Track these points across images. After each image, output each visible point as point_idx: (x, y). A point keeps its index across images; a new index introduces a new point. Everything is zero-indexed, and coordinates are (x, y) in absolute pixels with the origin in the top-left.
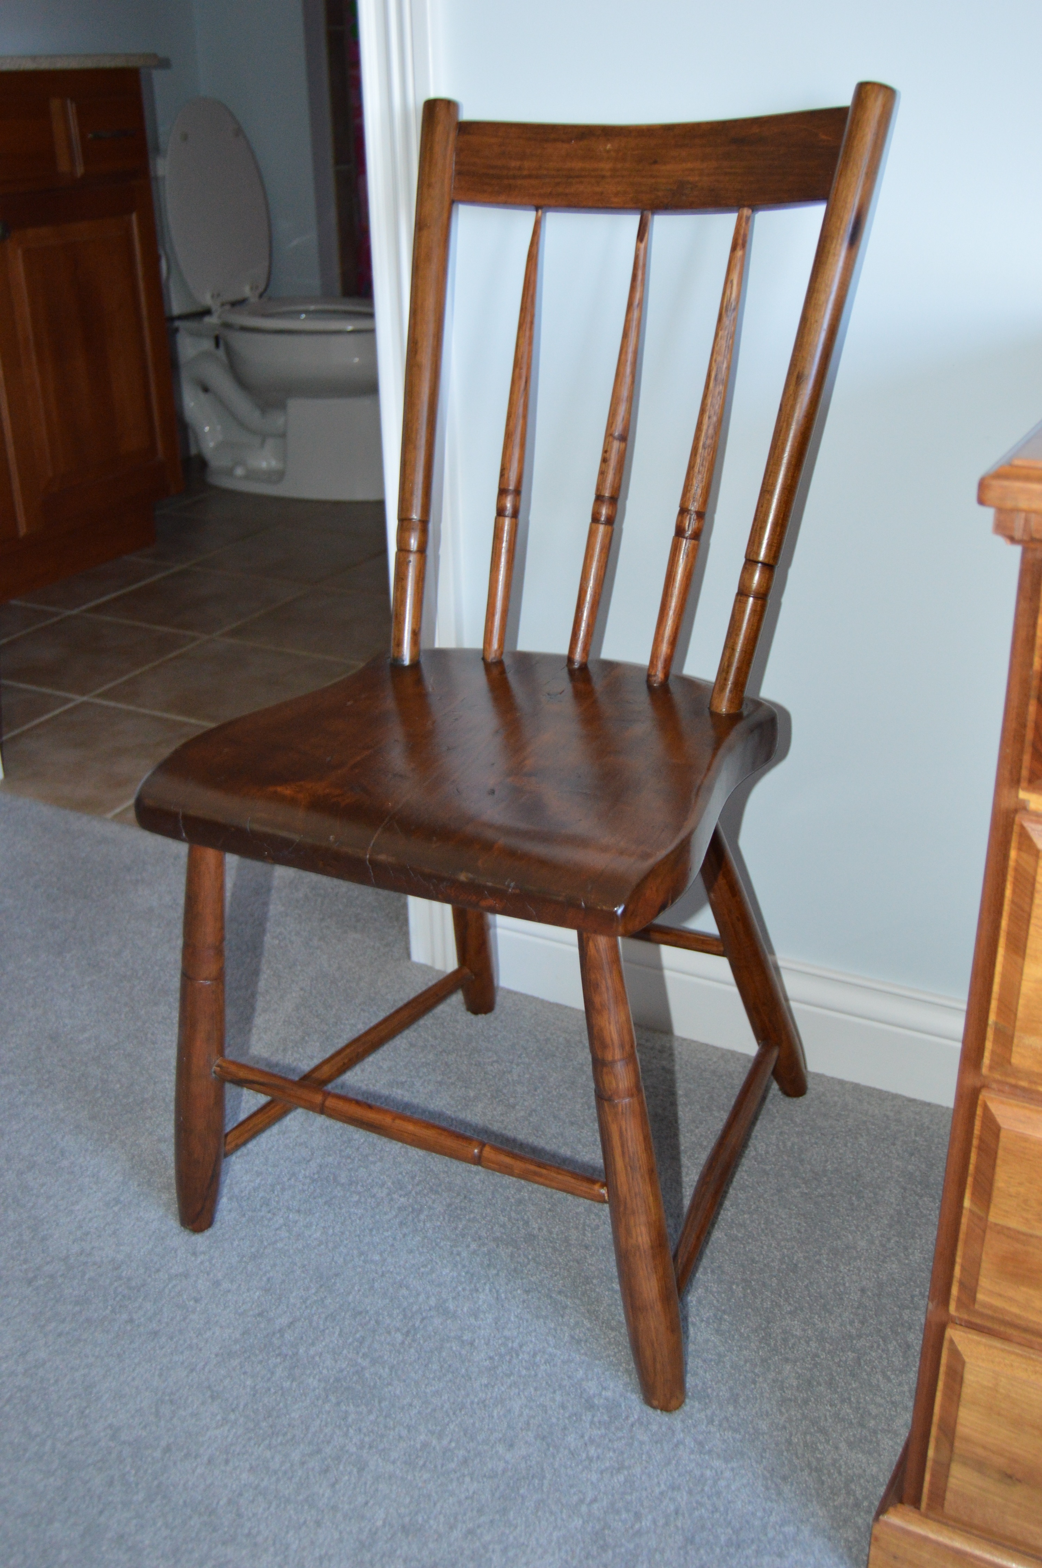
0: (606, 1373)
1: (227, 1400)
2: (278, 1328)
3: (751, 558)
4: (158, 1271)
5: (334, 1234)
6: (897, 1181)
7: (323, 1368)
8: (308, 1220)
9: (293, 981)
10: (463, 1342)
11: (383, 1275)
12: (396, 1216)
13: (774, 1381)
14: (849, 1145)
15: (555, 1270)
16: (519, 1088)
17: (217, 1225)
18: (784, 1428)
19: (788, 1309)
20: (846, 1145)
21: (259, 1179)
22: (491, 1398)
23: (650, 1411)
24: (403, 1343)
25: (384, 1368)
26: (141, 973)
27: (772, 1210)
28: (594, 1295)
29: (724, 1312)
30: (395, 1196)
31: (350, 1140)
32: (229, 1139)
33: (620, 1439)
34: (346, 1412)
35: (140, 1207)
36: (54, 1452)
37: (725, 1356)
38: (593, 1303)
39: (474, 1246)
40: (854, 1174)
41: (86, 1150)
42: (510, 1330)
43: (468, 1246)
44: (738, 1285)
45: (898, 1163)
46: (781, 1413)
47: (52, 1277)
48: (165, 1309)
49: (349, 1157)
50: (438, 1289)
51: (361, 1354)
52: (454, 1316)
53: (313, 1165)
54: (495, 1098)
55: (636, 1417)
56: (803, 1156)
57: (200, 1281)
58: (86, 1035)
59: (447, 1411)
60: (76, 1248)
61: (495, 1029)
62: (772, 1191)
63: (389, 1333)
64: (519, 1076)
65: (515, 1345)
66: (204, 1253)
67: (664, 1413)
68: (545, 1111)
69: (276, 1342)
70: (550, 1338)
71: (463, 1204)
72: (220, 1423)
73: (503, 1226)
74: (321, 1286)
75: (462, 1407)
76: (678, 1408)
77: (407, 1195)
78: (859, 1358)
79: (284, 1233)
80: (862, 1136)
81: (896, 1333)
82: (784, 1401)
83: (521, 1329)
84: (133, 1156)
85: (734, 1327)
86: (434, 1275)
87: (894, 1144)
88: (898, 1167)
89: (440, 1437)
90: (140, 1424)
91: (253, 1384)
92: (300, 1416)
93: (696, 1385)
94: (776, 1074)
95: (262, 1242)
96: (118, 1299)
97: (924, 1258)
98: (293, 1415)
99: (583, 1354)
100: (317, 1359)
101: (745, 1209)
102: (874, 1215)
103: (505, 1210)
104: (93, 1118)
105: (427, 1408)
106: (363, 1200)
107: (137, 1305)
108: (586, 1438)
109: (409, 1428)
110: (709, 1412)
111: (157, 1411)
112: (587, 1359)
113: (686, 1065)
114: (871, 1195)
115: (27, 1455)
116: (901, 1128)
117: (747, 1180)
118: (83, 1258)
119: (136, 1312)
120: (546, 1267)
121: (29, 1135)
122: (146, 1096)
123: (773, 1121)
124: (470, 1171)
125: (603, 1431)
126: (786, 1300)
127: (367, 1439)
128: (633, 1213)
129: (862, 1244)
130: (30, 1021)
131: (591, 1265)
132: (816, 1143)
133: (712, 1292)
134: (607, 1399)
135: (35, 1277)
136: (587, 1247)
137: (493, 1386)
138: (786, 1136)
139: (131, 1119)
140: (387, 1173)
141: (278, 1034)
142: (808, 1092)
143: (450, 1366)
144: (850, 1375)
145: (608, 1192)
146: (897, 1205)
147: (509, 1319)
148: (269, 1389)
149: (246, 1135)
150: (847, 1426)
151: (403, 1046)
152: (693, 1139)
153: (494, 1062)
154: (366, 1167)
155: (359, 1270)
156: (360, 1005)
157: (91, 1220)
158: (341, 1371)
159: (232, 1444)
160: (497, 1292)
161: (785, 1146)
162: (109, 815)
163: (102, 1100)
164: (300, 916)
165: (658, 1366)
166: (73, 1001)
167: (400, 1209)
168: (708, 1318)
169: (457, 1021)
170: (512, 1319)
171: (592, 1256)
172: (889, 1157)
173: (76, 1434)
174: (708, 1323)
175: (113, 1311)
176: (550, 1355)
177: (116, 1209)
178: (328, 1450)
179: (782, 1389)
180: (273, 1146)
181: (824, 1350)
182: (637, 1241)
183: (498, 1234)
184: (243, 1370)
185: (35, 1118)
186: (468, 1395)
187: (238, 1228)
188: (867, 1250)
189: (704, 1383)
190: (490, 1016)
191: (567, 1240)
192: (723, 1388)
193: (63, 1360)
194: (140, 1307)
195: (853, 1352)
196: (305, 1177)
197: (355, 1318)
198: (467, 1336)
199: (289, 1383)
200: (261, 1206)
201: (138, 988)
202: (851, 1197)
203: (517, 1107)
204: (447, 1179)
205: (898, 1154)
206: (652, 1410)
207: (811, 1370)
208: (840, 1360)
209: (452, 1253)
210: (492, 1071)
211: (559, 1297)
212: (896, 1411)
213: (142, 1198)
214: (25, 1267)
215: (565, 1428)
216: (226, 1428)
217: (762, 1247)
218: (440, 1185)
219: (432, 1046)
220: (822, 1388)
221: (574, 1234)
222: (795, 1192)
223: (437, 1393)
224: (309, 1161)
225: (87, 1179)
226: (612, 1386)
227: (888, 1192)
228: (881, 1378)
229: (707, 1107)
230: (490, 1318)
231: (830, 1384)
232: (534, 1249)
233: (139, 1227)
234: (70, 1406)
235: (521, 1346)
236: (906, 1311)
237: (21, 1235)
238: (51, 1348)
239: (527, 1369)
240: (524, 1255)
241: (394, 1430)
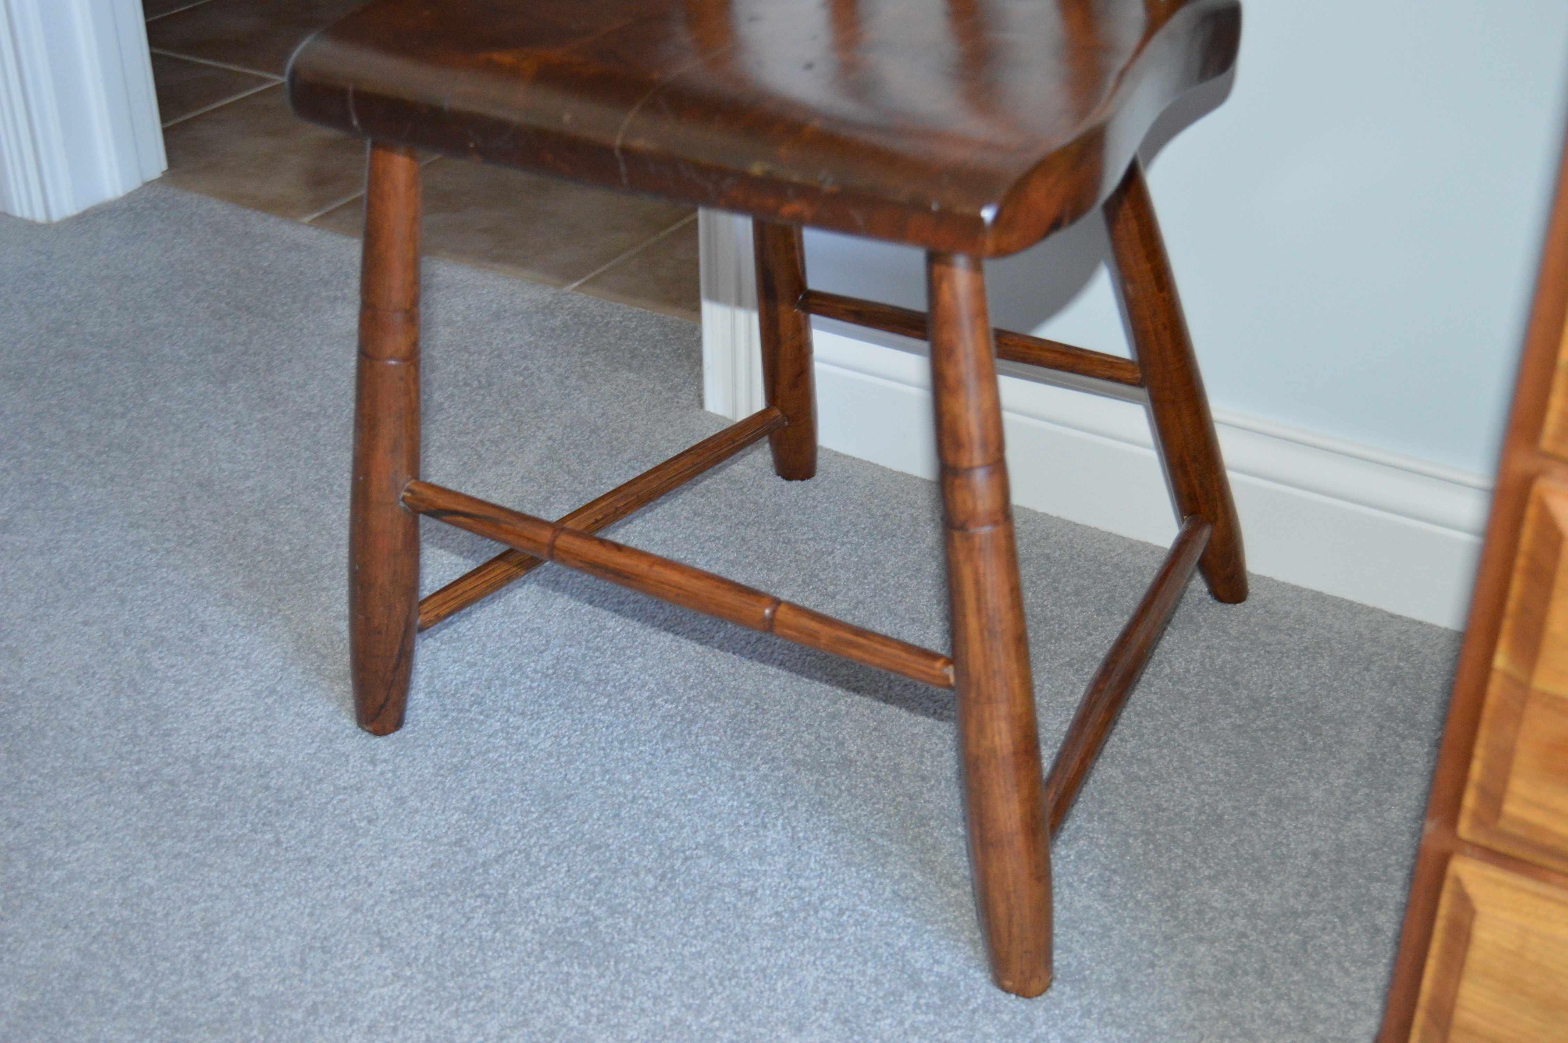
0: (941, 942)
1: (402, 950)
2: (481, 861)
4: (320, 781)
5: (569, 745)
6: (1370, 717)
7: (540, 915)
8: (534, 725)
9: (539, 428)
10: (740, 891)
11: (634, 800)
12: (657, 727)
13: (1180, 965)
14: (1304, 667)
15: (877, 806)
16: (842, 573)
17: (408, 727)
18: (1192, 1027)
19: (1207, 873)
20: (1299, 668)
21: (471, 671)
22: (775, 966)
23: (1001, 995)
24: (655, 888)
25: (625, 919)
26: (330, 411)
27: (1190, 745)
28: (930, 841)
29: (1115, 871)
30: (659, 701)
31: (601, 628)
32: (426, 608)
33: (956, 1028)
34: (568, 974)
35: (303, 700)
36: (153, 1005)
37: (1112, 929)
38: (928, 850)
39: (764, 769)
40: (1309, 705)
41: (236, 626)
42: (808, 879)
43: (756, 769)
44: (1136, 839)
45: (1373, 694)
46: (1190, 1009)
47: (172, 783)
48: (326, 831)
49: (598, 649)
50: (710, 823)
51: (594, 901)
52: (731, 858)
53: (548, 658)
54: (809, 585)
55: (979, 1001)
56: (1237, 678)
57: (377, 797)
58: (249, 483)
59: (710, 980)
60: (209, 747)
61: (814, 499)
62: (1191, 721)
63: (637, 875)
64: (843, 558)
65: (814, 899)
66: (385, 761)
67: (1021, 999)
68: (876, 603)
69: (477, 879)
70: (864, 892)
71: (753, 716)
72: (389, 980)
73: (808, 746)
74: (546, 810)
75: (734, 974)
76: (1040, 994)
77: (676, 701)
78: (1305, 943)
79: (500, 741)
80: (1322, 656)
81: (1361, 913)
82: (1195, 991)
83: (824, 879)
84: (300, 635)
85: (1128, 892)
86: (705, 804)
87: (1367, 669)
88: (1373, 698)
89: (699, 1012)
90: (276, 976)
91: (440, 932)
92: (503, 977)
93: (1069, 965)
94: (1204, 566)
95: (468, 751)
96: (260, 815)
97: (1405, 818)
98: (493, 974)
99: (909, 916)
100: (533, 903)
101: (1153, 740)
102: (1335, 757)
103: (812, 726)
104: (250, 586)
105: (682, 975)
106: (613, 704)
107: (287, 823)
108: (907, 1024)
109: (656, 999)
110: (1085, 1002)
111: (303, 960)
112: (914, 922)
113: (1079, 556)
114: (1332, 733)
115: (116, 1009)
116: (1379, 650)
117: (1156, 704)
118: (218, 761)
119: (285, 833)
120: (865, 801)
121: (159, 604)
122: (324, 562)
123: (1197, 631)
124: (766, 674)
125: (932, 1017)
126: (1204, 861)
127: (594, 1011)
128: (990, 700)
129: (1317, 794)
130: (174, 464)
131: (928, 801)
132: (1256, 662)
133: (1098, 846)
134: (939, 975)
135: (150, 782)
136: (923, 778)
137: (778, 951)
138: (1215, 652)
139: (300, 590)
140: (651, 672)
141: (512, 492)
142: (1249, 597)
143: (719, 921)
144: (1291, 963)
145: (956, 673)
146: (1371, 747)
147: (808, 864)
148: (462, 939)
149: (452, 604)
150: (1283, 1030)
151: (685, 514)
152: (1083, 648)
153: (809, 539)
154: (622, 664)
155: (600, 792)
156: (629, 461)
157: (233, 713)
158: (567, 920)
159: (403, 1008)
160: (793, 828)
161: (1212, 664)
162: (306, 218)
163: (263, 564)
164: (555, 348)
165: (1016, 930)
166: (234, 441)
167: (664, 718)
168: (1091, 879)
169: (762, 487)
170: (812, 865)
171: (931, 789)
172: (1361, 686)
173: (186, 985)
174: (1090, 887)
175: (254, 830)
176: (863, 913)
177: (270, 701)
178: (539, 1022)
179: (1192, 976)
180: (494, 631)
181: (1254, 928)
182: (993, 742)
183: (801, 757)
184: (427, 913)
185: (170, 583)
186: (742, 960)
187: (436, 732)
188: (1323, 803)
189: (1080, 963)
190: (809, 483)
191: (896, 768)
192: (1108, 971)
193: (178, 889)
194: (291, 827)
195: (1297, 933)
196: (535, 671)
197: (590, 854)
198: (747, 884)
199: (490, 932)
200: (471, 706)
201: (326, 428)
202: (1303, 734)
203: (838, 597)
204: (733, 683)
205: (1374, 682)
206: (1004, 993)
207: (1234, 953)
208: (1278, 944)
209: (733, 777)
210: (804, 550)
211: (880, 841)
212: (1355, 1014)
213: (306, 688)
214: (136, 768)
215: (877, 1011)
216: (398, 985)
217: (1174, 791)
218: (723, 690)
219: (725, 516)
220: (1250, 979)
221: (907, 762)
222: (1224, 723)
223: (699, 955)
224: (542, 652)
225: (234, 662)
226: (948, 957)
227: (1356, 730)
228: (1335, 971)
229: (1106, 609)
230: (780, 862)
231: (1263, 973)
232: (849, 777)
233: (299, 724)
234: (182, 949)
235: (822, 902)
236: (1374, 884)
237: (135, 728)
238: (162, 873)
239: (829, 931)
240: (835, 786)
241: (634, 1000)
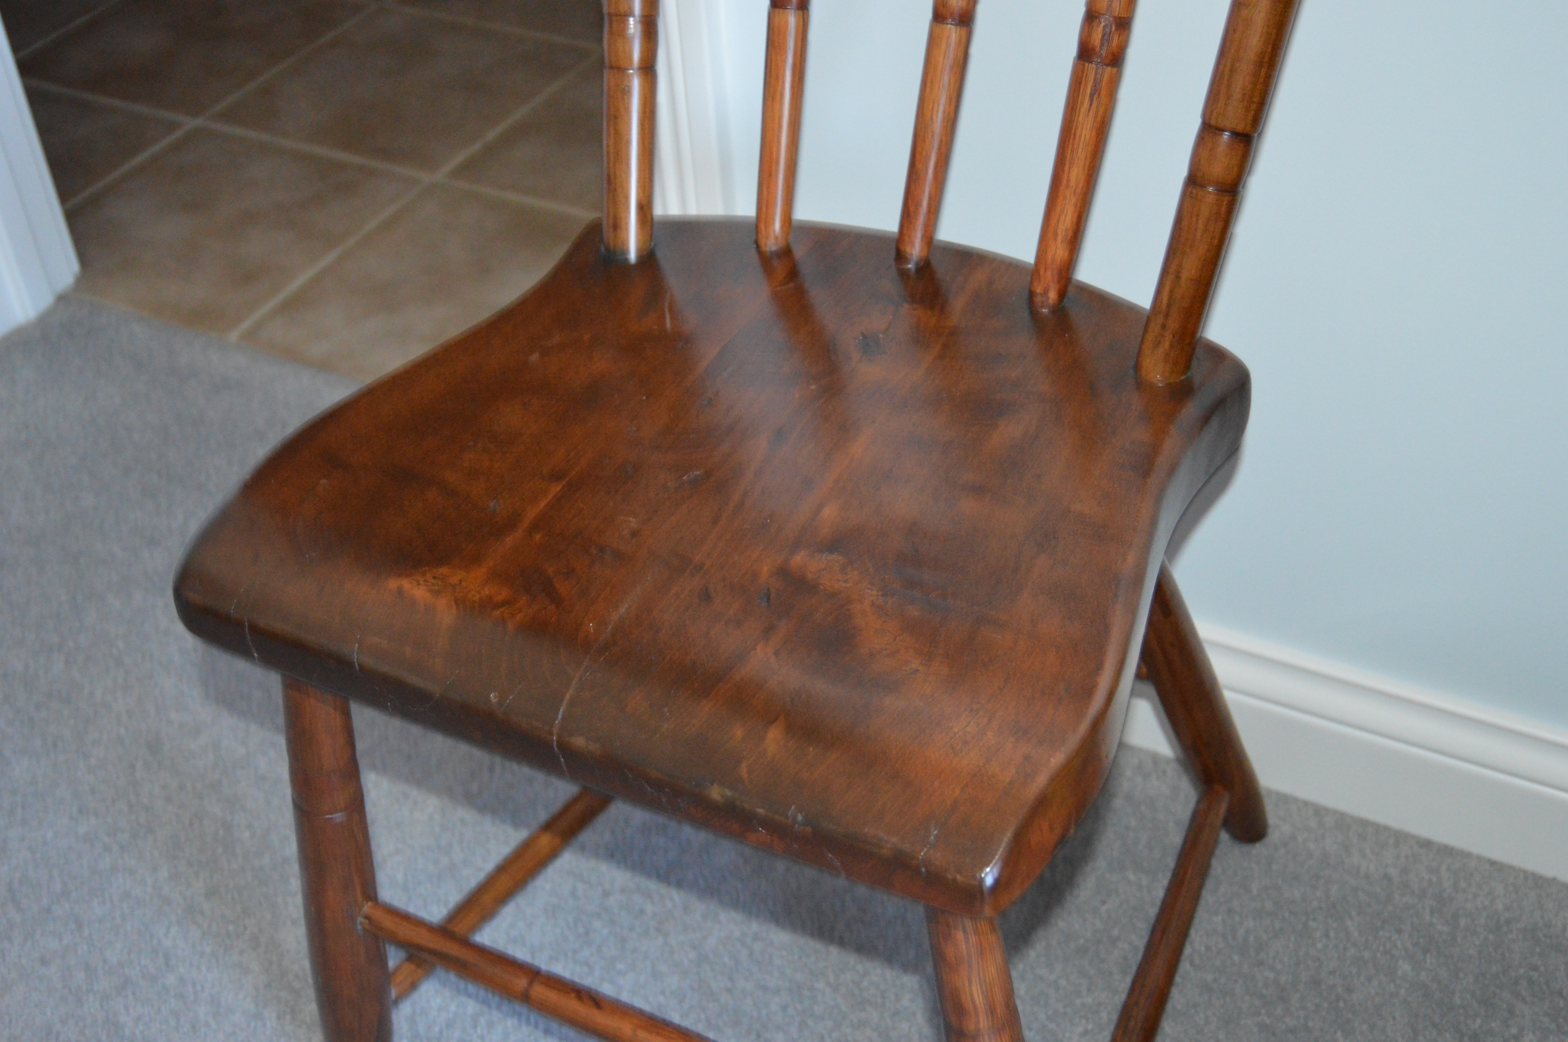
3: (1213, 122)
6: (1404, 1001)
14: (1332, 934)
20: (1327, 935)
40: (1339, 989)
45: (1406, 968)
56: (1262, 955)
80: (1351, 917)
87: (1399, 932)
88: (1405, 974)
104: (211, 893)
116: (1410, 901)
132: (1281, 932)
161: (1235, 937)
162: (234, 336)
172: (1392, 956)
205: (1406, 951)
